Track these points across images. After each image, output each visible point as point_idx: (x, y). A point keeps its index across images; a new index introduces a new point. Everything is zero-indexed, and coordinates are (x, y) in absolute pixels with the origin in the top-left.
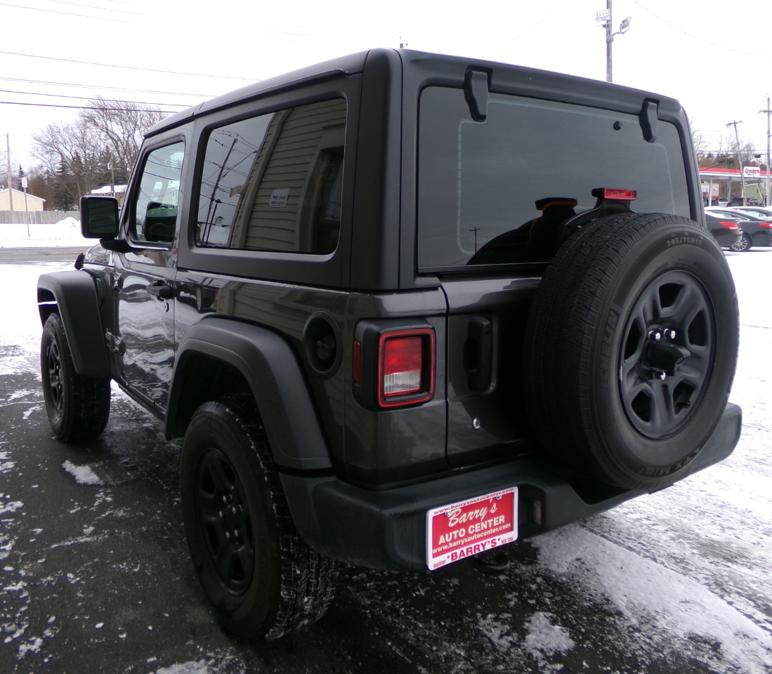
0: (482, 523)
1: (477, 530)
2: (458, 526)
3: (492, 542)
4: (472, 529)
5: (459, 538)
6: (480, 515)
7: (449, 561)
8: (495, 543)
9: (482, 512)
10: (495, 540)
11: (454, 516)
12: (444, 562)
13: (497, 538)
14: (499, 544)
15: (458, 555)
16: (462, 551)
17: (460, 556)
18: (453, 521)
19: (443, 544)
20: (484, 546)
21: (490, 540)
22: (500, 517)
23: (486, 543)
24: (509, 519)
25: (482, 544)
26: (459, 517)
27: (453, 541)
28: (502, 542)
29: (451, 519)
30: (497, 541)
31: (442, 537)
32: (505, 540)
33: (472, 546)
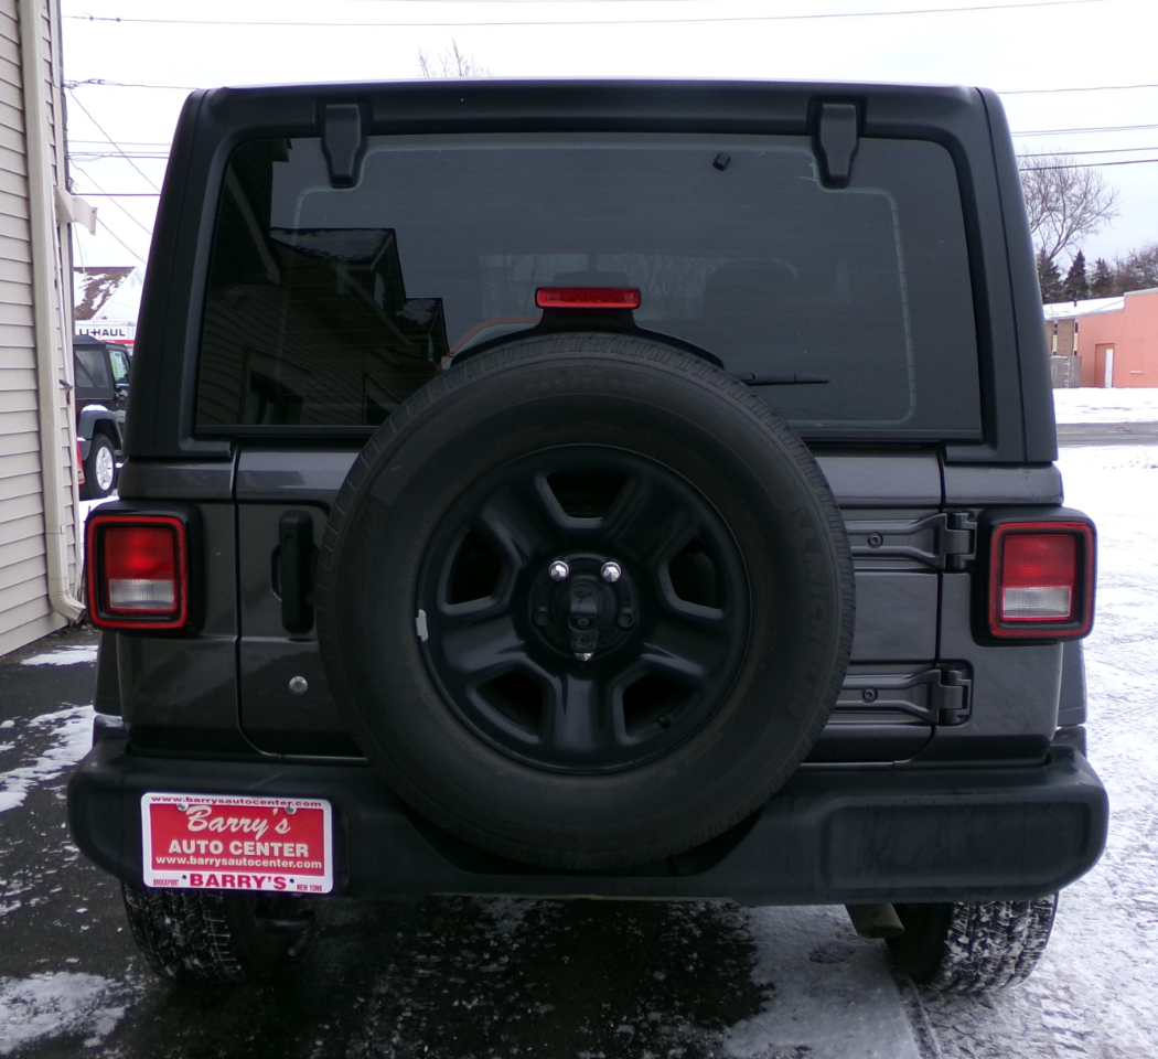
0: (259, 844)
1: (246, 853)
2: (207, 835)
3: (276, 880)
4: (236, 848)
5: (208, 854)
6: (253, 828)
7: (186, 884)
8: (284, 885)
9: (260, 827)
10: (283, 879)
11: (198, 815)
12: (175, 882)
13: (288, 877)
14: (290, 888)
15: (205, 880)
16: (212, 876)
17: (209, 883)
18: (196, 824)
19: (175, 854)
20: (259, 882)
21: (274, 876)
22: (298, 846)
23: (263, 878)
24: (317, 854)
25: (255, 878)
26: (209, 819)
27: (197, 854)
28: (299, 887)
29: (193, 819)
30: (287, 882)
31: (175, 843)
32: (306, 887)
33: (236, 874)
